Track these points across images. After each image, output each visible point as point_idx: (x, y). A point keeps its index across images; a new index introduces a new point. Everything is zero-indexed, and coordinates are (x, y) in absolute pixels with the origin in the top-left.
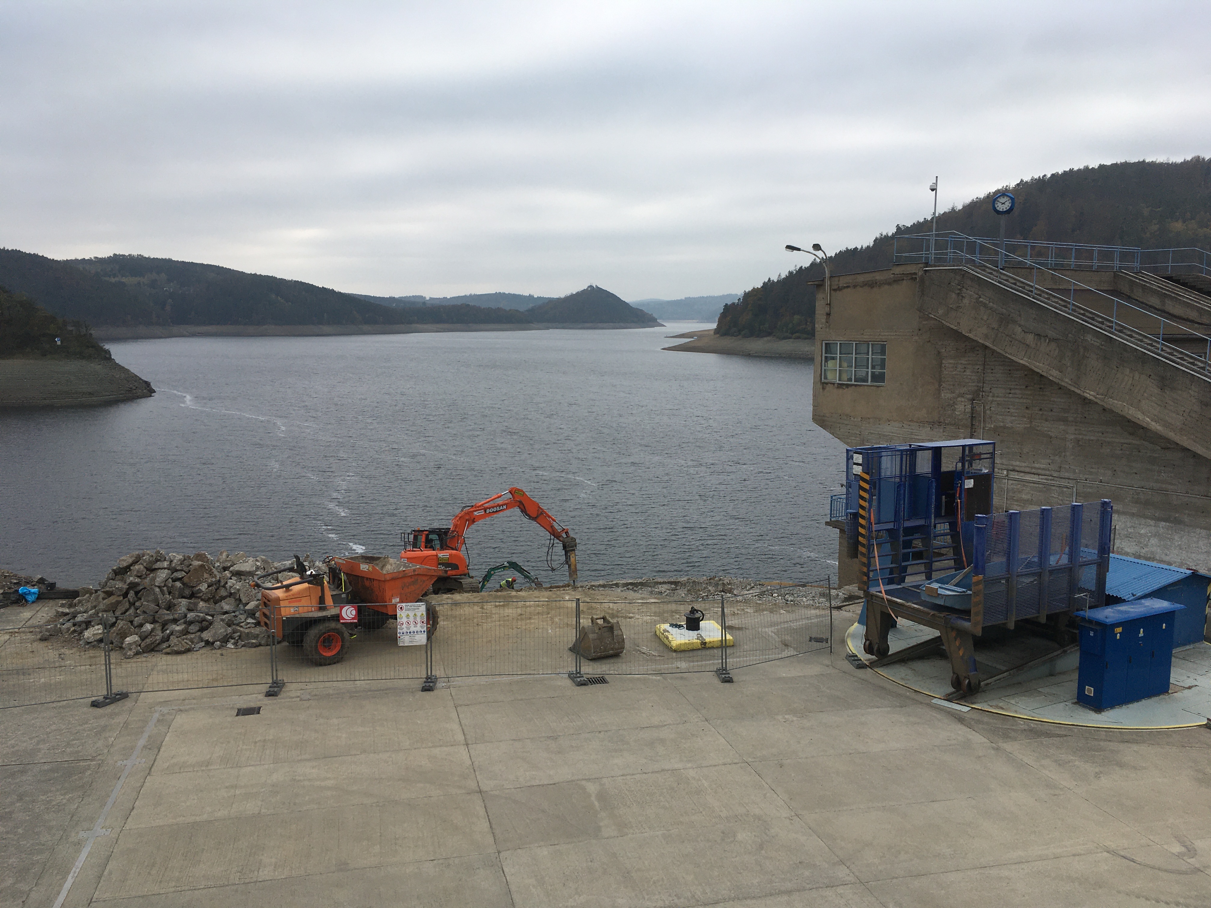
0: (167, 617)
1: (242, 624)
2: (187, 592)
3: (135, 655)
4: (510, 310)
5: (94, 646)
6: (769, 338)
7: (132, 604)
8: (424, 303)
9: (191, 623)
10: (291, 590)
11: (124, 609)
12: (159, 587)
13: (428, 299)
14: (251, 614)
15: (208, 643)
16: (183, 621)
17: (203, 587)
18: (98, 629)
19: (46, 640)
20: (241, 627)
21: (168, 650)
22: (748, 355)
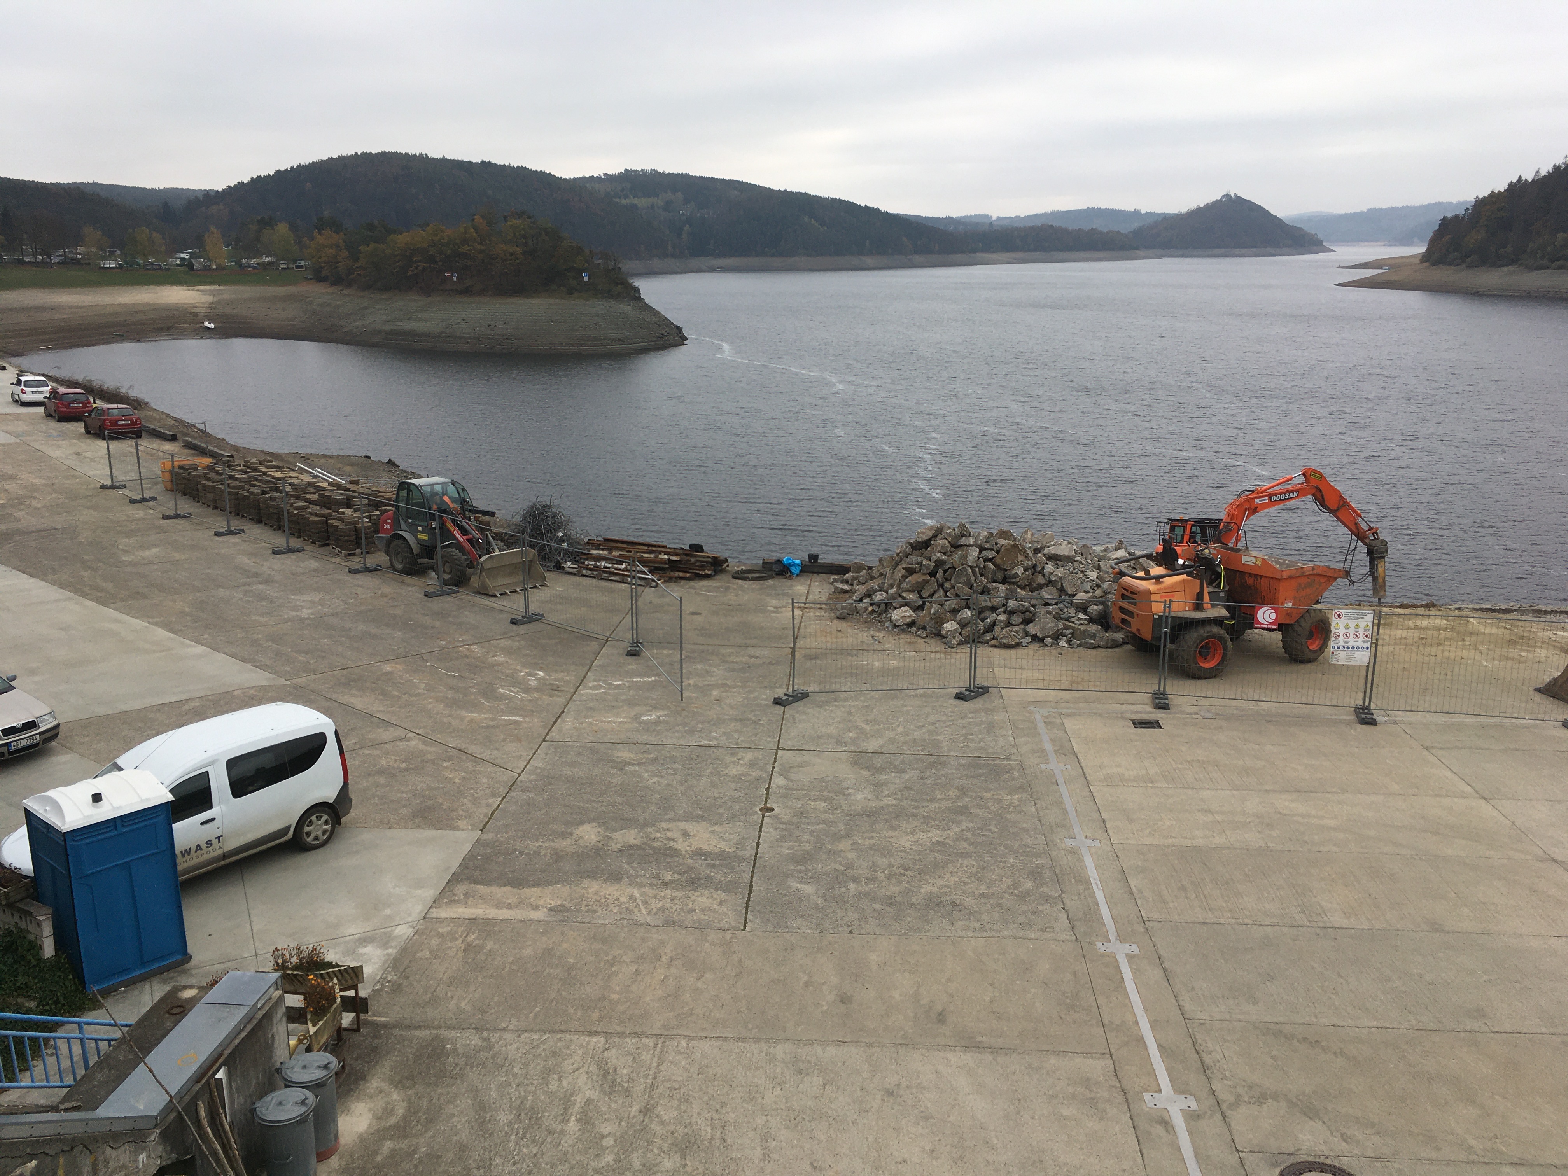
0: (983, 604)
1: (1073, 620)
2: (1000, 576)
3: (958, 644)
4: (1108, 233)
5: (903, 631)
6: (1511, 268)
7: (941, 585)
8: (991, 224)
9: (1011, 613)
10: (1162, 582)
11: (932, 590)
12: (971, 567)
13: (994, 218)
14: (1083, 608)
15: (1035, 638)
16: (1002, 609)
17: (1020, 571)
18: (906, 611)
19: (844, 619)
20: (1073, 622)
21: (994, 642)
22: (1476, 294)
